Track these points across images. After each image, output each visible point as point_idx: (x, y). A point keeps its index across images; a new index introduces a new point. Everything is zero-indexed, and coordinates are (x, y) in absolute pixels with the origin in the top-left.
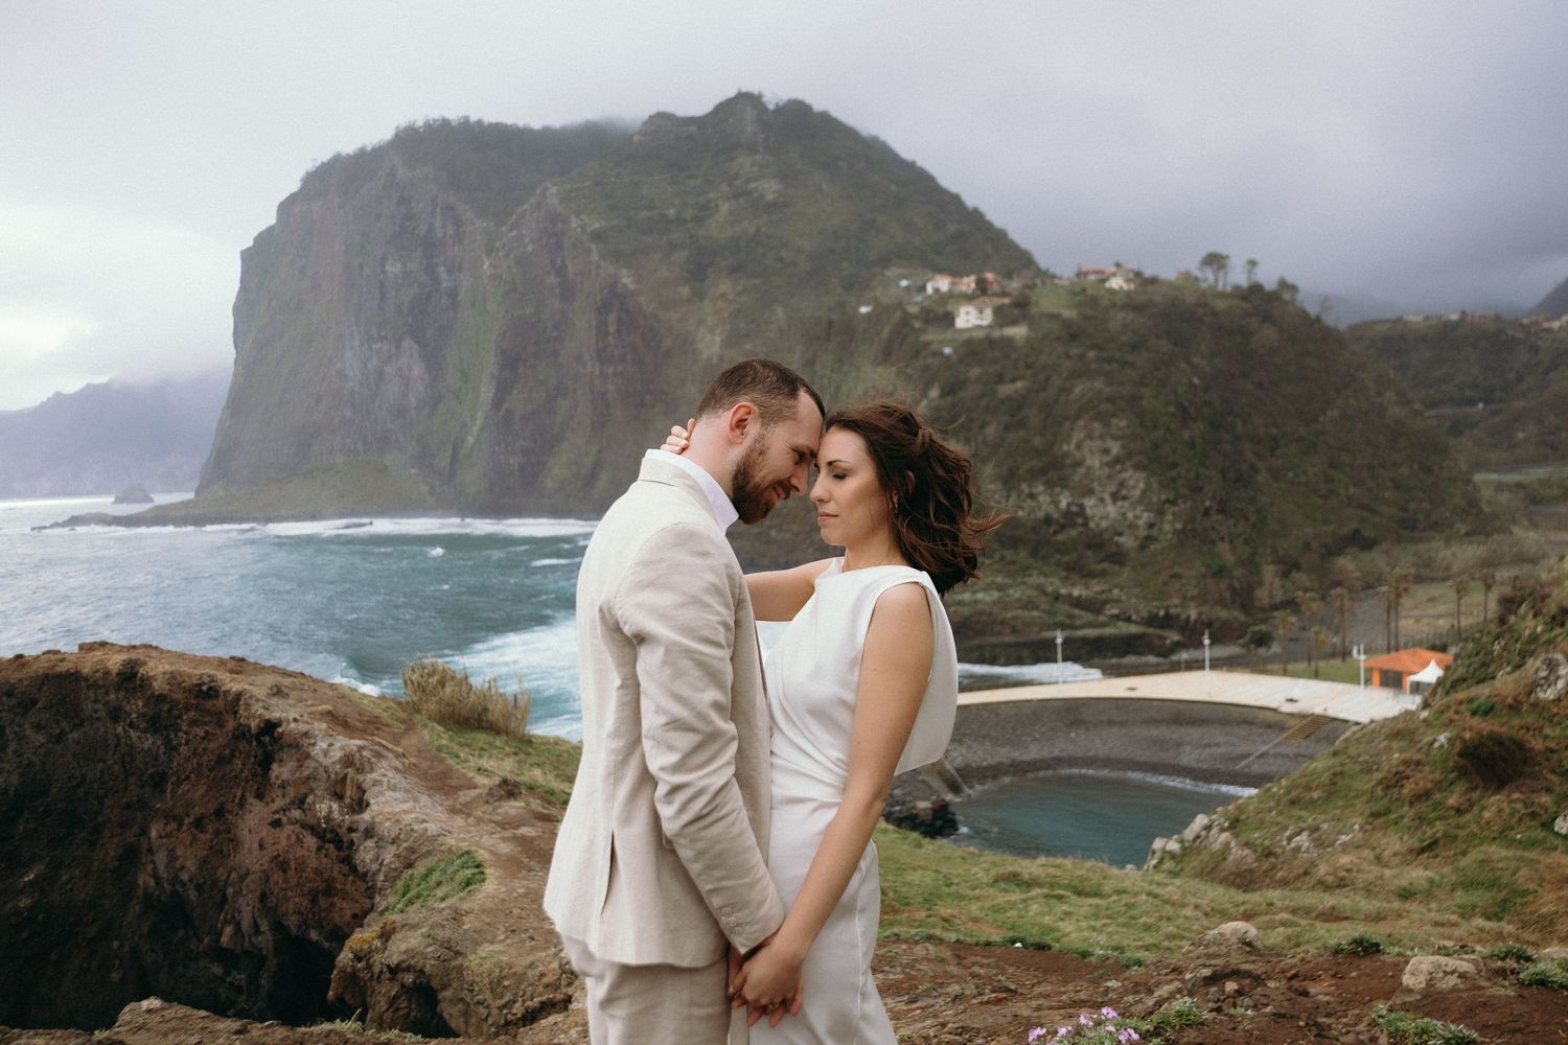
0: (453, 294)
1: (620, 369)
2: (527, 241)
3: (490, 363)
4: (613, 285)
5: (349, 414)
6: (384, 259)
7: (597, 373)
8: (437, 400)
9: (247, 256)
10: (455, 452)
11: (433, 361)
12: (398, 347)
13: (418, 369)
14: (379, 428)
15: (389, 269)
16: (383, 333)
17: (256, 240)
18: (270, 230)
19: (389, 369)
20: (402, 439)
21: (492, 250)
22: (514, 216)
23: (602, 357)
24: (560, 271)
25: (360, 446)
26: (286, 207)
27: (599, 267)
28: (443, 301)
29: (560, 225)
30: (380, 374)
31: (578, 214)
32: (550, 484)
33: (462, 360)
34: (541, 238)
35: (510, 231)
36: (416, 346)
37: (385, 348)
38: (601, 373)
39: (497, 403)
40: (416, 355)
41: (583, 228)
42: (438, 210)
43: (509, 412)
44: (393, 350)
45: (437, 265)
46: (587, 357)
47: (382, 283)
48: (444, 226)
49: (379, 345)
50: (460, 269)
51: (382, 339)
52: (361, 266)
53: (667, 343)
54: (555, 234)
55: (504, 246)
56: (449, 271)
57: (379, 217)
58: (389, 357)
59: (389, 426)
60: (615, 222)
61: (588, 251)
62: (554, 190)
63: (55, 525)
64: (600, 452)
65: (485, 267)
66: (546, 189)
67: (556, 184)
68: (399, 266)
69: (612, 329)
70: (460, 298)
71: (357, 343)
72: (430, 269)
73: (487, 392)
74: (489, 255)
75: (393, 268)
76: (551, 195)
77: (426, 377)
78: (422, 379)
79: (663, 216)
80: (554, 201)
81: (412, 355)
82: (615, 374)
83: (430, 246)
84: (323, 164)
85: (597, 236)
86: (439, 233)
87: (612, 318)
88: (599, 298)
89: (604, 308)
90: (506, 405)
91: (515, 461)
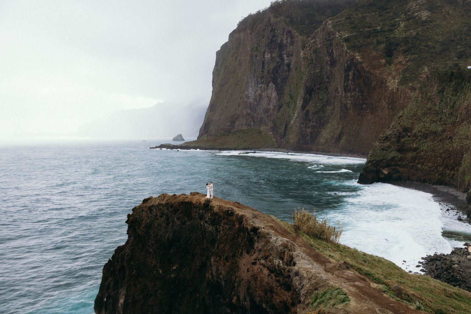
0: (288, 65)
1: (353, 94)
2: (318, 43)
3: (302, 92)
4: (352, 59)
5: (249, 111)
6: (264, 53)
7: (344, 96)
8: (280, 107)
9: (218, 53)
10: (286, 127)
11: (280, 92)
12: (268, 86)
13: (274, 94)
14: (259, 116)
15: (266, 56)
16: (262, 81)
17: (221, 47)
18: (226, 43)
19: (263, 94)
20: (267, 121)
21: (304, 47)
22: (314, 34)
23: (346, 89)
24: (331, 55)
25: (252, 123)
26: (232, 35)
27: (346, 52)
28: (285, 68)
29: (332, 36)
30: (261, 96)
31: (339, 31)
32: (322, 140)
33: (291, 91)
34: (324, 41)
35: (312, 40)
36: (274, 86)
37: (263, 86)
38: (345, 96)
39: (303, 107)
40: (274, 89)
41: (341, 37)
42: (285, 33)
43: (308, 111)
44: (266, 87)
45: (284, 54)
46: (339, 89)
47: (263, 63)
48: (287, 39)
49: (261, 85)
50: (292, 55)
51: (262, 83)
52: (256, 56)
53: (374, 83)
54: (330, 40)
55: (309, 45)
56: (288, 56)
57: (263, 37)
58: (264, 90)
59: (263, 116)
60: (354, 34)
61: (343, 46)
62: (330, 22)
63: (157, 147)
64: (343, 128)
65: (301, 54)
66: (327, 22)
67: (330, 20)
68: (269, 55)
69: (351, 78)
70: (291, 66)
71: (253, 84)
72: (281, 56)
73: (299, 103)
74: (303, 49)
75: (268, 56)
76: (329, 24)
77: (277, 97)
78: (275, 98)
79: (375, 30)
80: (330, 26)
81: (272, 89)
82: (351, 96)
83: (281, 47)
84: (245, 18)
85: (347, 40)
86: (285, 42)
87: (351, 74)
88: (346, 65)
89: (348, 70)
90: (306, 109)
91: (309, 130)
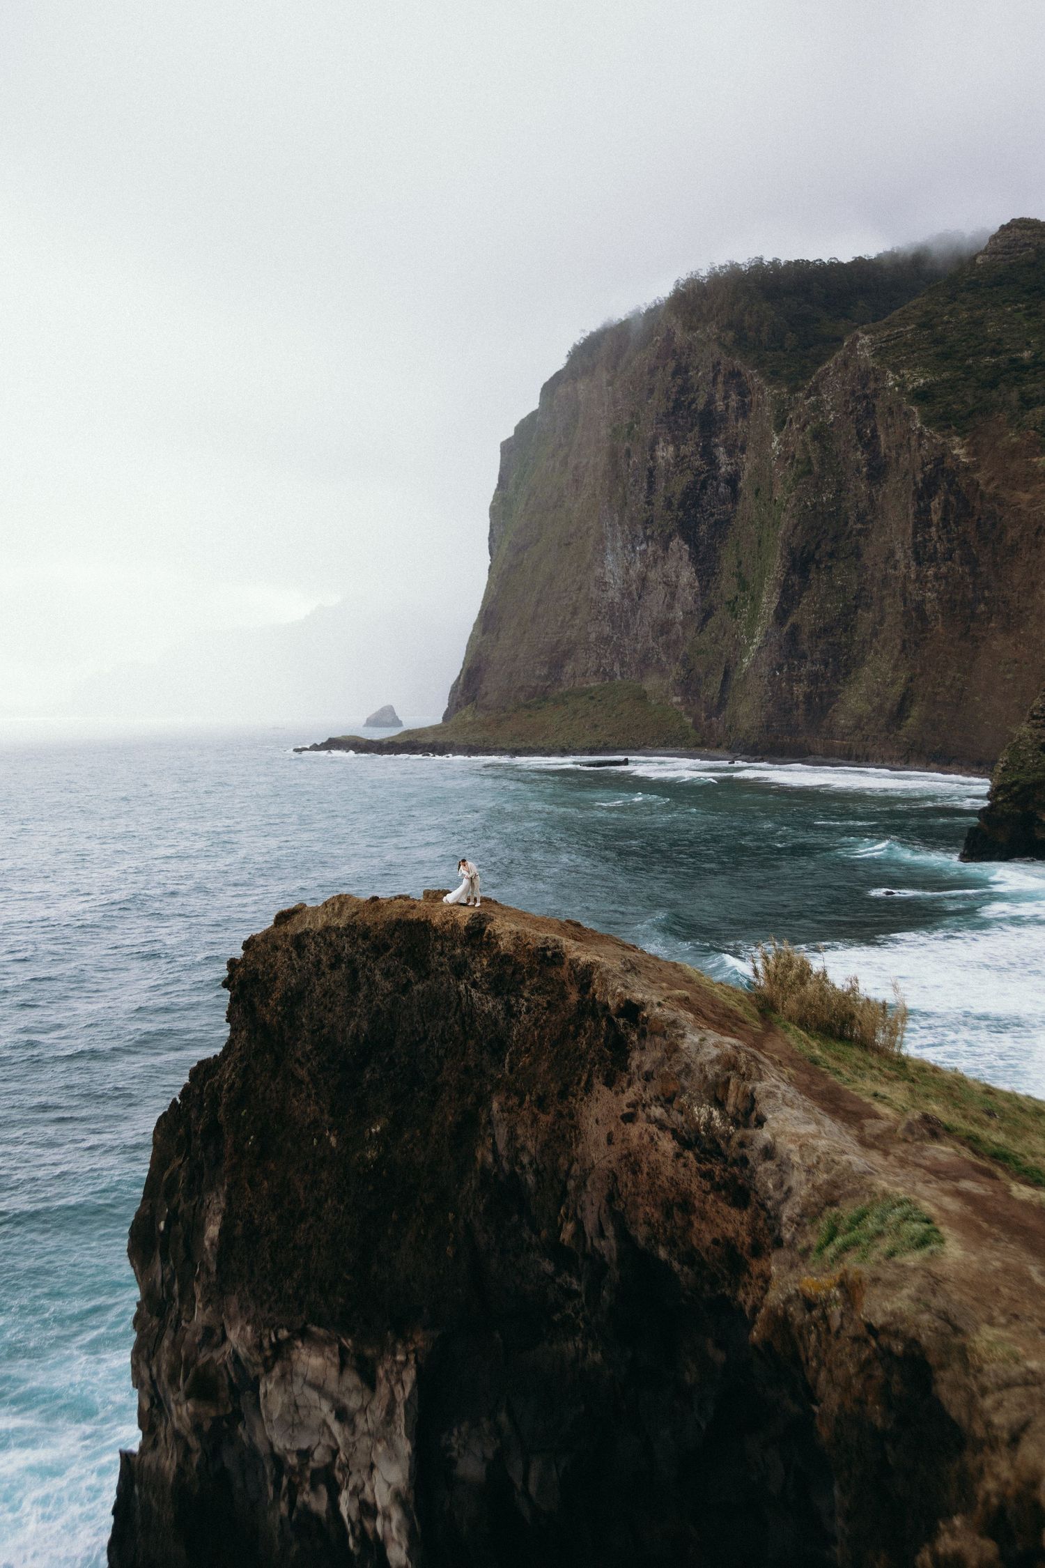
0: (732, 481)
1: (943, 570)
2: (828, 408)
3: (776, 565)
4: (941, 458)
5: (607, 630)
6: (654, 442)
7: (913, 576)
8: (708, 614)
9: (508, 449)
10: (727, 674)
11: (705, 565)
12: (666, 548)
13: (687, 575)
14: (639, 646)
15: (659, 454)
16: (649, 532)
17: (517, 429)
18: (533, 416)
19: (652, 575)
20: (664, 659)
21: (784, 422)
22: (813, 379)
23: (921, 555)
24: (870, 444)
25: (617, 668)
26: (550, 389)
27: (921, 435)
28: (721, 490)
29: (872, 385)
30: (643, 579)
31: (895, 369)
32: (843, 721)
33: (740, 563)
34: (847, 402)
35: (807, 398)
36: (686, 547)
37: (650, 550)
38: (918, 576)
39: (781, 615)
40: (686, 557)
41: (902, 385)
42: (720, 379)
43: (795, 628)
44: (660, 552)
45: (716, 446)
46: (899, 555)
47: (651, 472)
48: (726, 397)
49: (644, 546)
50: (743, 450)
51: (648, 538)
52: (628, 454)
53: (1012, 534)
54: (866, 397)
55: (799, 417)
56: (730, 453)
57: (651, 391)
58: (655, 561)
59: (651, 644)
60: (945, 375)
61: (908, 416)
62: (866, 340)
63: (316, 747)
64: (911, 680)
65: (774, 445)
66: (857, 338)
67: (866, 333)
68: (671, 449)
69: (935, 518)
70: (741, 484)
71: (619, 544)
72: (707, 453)
73: (769, 602)
74: (779, 428)
75: (665, 453)
76: (862, 346)
77: (697, 584)
78: (692, 587)
79: (1013, 361)
80: (867, 353)
81: (681, 558)
82: (937, 577)
83: (709, 422)
84: (592, 333)
85: (922, 396)
86: (720, 405)
87: (935, 504)
88: (919, 477)
89: (925, 492)
90: (791, 620)
91: (800, 690)
